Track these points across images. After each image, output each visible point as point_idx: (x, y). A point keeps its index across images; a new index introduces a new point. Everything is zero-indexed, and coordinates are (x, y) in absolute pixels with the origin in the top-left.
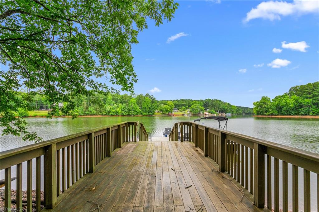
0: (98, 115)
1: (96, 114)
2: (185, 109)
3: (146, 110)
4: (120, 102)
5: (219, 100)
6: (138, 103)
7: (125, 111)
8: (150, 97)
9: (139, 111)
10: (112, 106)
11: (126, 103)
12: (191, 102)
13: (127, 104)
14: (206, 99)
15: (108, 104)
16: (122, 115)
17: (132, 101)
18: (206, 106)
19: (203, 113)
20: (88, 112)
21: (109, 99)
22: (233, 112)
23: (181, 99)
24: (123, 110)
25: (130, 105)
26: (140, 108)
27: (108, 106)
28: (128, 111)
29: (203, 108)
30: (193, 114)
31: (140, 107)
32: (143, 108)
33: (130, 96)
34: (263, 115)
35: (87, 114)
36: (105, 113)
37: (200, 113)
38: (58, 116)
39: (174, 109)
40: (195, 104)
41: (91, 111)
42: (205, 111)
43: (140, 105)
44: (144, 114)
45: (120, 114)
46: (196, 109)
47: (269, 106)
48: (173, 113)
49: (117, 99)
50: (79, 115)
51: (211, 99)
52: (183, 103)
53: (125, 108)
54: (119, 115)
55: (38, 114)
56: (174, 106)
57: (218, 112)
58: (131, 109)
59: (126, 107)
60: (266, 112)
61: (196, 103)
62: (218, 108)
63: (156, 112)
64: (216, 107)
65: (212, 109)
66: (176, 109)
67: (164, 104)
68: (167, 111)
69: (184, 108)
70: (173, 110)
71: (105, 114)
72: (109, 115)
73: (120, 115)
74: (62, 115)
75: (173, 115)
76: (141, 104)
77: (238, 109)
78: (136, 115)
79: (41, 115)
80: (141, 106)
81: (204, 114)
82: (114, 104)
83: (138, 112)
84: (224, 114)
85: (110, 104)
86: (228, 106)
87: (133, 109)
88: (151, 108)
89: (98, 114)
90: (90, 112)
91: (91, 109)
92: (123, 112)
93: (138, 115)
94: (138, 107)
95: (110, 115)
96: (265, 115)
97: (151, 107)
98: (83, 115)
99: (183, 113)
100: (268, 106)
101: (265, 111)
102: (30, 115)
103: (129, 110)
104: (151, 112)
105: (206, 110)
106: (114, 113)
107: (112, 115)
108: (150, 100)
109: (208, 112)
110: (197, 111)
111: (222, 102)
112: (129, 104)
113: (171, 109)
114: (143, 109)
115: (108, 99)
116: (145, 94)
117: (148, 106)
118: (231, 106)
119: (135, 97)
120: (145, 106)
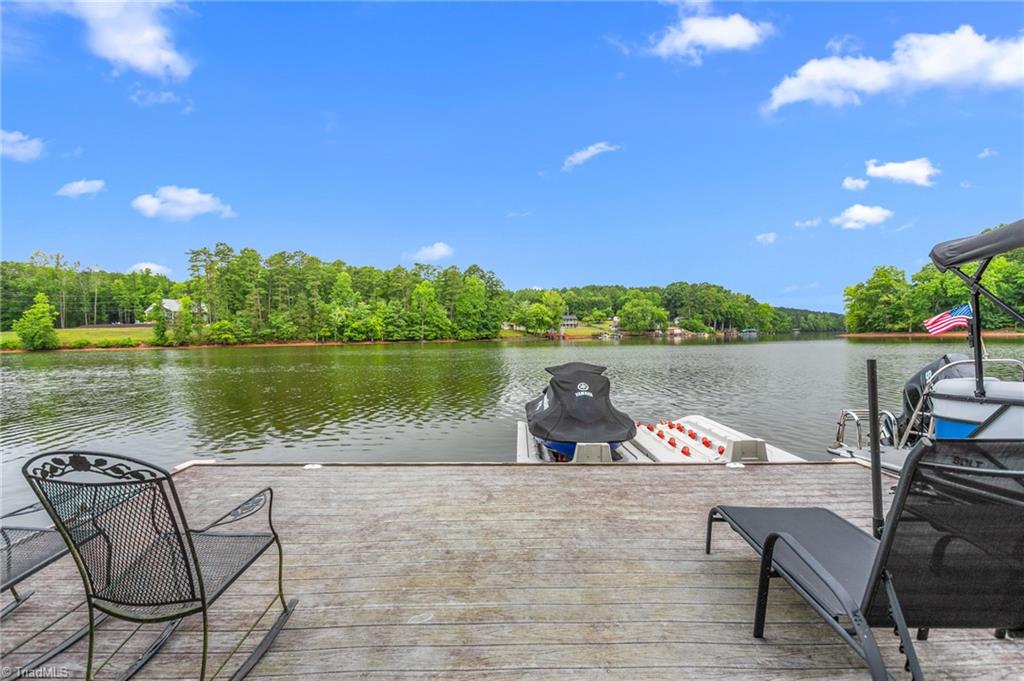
0: (302, 340)
1: (297, 338)
2: (602, 317)
3: (469, 321)
4: (382, 296)
5: (714, 286)
6: (443, 297)
7: (398, 327)
8: (482, 277)
9: (447, 324)
10: (352, 309)
11: (401, 298)
12: (620, 293)
13: (404, 300)
14: (673, 284)
15: (339, 300)
16: (388, 339)
17: (421, 291)
18: (671, 305)
19: (664, 330)
20: (269, 330)
21: (341, 286)
22: (762, 324)
23: (589, 284)
24: (391, 323)
25: (415, 303)
26: (451, 313)
27: (338, 309)
28: (408, 326)
29: (663, 313)
30: (629, 333)
31: (449, 310)
32: (460, 313)
33: (415, 274)
34: (879, 331)
35: (265, 335)
36: (328, 334)
37: (654, 330)
38: (163, 346)
39: (564, 317)
40: (636, 301)
41: (278, 328)
42: (669, 323)
43: (448, 303)
44: (463, 334)
45: (380, 335)
46: (640, 315)
47: (903, 297)
48: (563, 330)
49: (370, 283)
50: (236, 340)
51: (690, 284)
52: (593, 298)
53: (396, 316)
54: (375, 340)
55: (94, 340)
56: (563, 308)
57: (712, 325)
58: (417, 318)
59: (398, 312)
60: (894, 319)
61: (637, 296)
62: (714, 312)
63: (505, 327)
64: (705, 310)
65: (692, 316)
66: (570, 317)
67: (533, 301)
68: (541, 323)
69: (597, 313)
70: (562, 322)
71: (330, 337)
72: (341, 340)
73: (380, 340)
74: (175, 342)
75: (564, 338)
76: (451, 300)
77: (778, 314)
78: (436, 338)
79: (103, 342)
80: (452, 308)
81: (668, 333)
82: (358, 301)
83: (441, 329)
84: (735, 331)
85: (344, 303)
86: (747, 305)
87: (424, 317)
88: (485, 314)
89: (303, 335)
90: (274, 331)
91: (278, 320)
92: (390, 328)
93: (442, 339)
94: (442, 312)
95: (345, 340)
96: (890, 331)
97: (488, 309)
98: (252, 342)
99: (597, 331)
100: (899, 298)
101: (887, 317)
102: (61, 345)
103: (411, 323)
104: (489, 330)
105: (671, 319)
106: (360, 333)
107: (351, 339)
108: (482, 287)
109: (681, 327)
110: (642, 323)
111: (726, 291)
112: (410, 301)
113: (554, 318)
114: (459, 317)
115: (338, 283)
116: (467, 268)
117: (475, 307)
118: (756, 304)
119: (432, 278)
120: (465, 306)
